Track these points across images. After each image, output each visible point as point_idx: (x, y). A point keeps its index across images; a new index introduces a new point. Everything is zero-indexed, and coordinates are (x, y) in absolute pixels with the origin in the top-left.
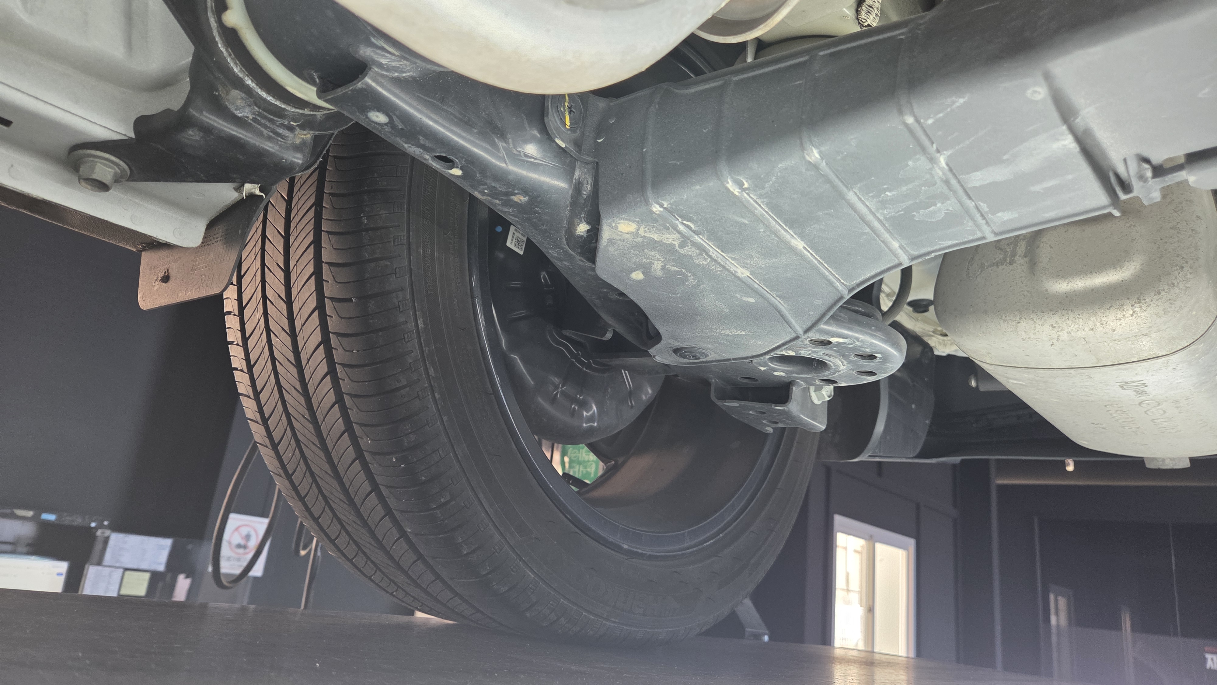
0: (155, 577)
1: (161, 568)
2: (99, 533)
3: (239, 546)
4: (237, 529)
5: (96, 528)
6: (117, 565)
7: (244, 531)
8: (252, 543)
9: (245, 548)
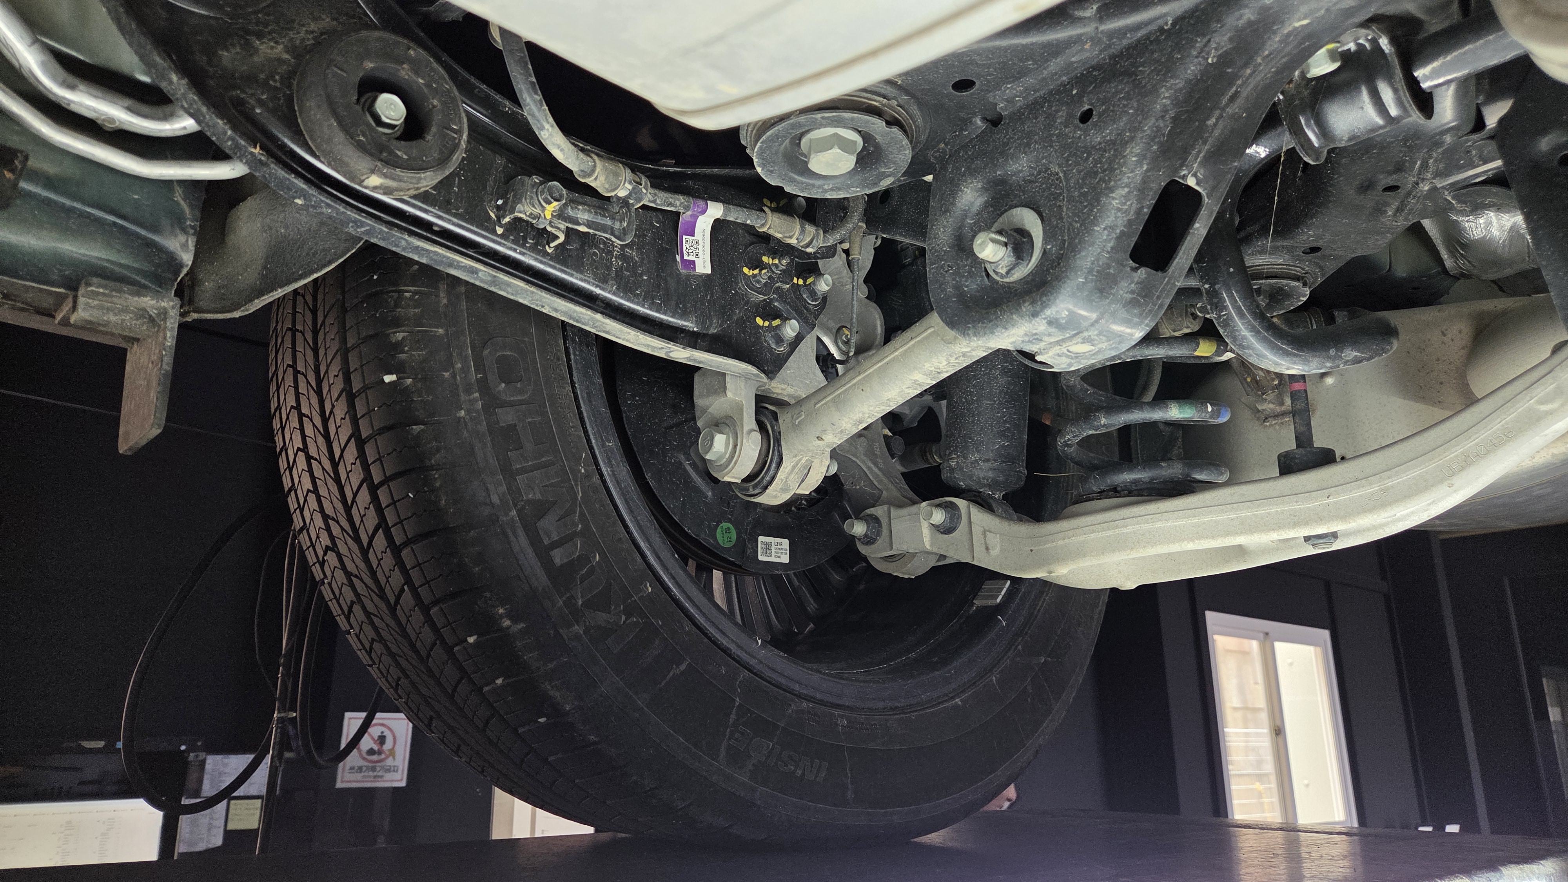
2: (192, 757)
3: (372, 752)
7: (376, 732)
8: (388, 745)
9: (380, 753)
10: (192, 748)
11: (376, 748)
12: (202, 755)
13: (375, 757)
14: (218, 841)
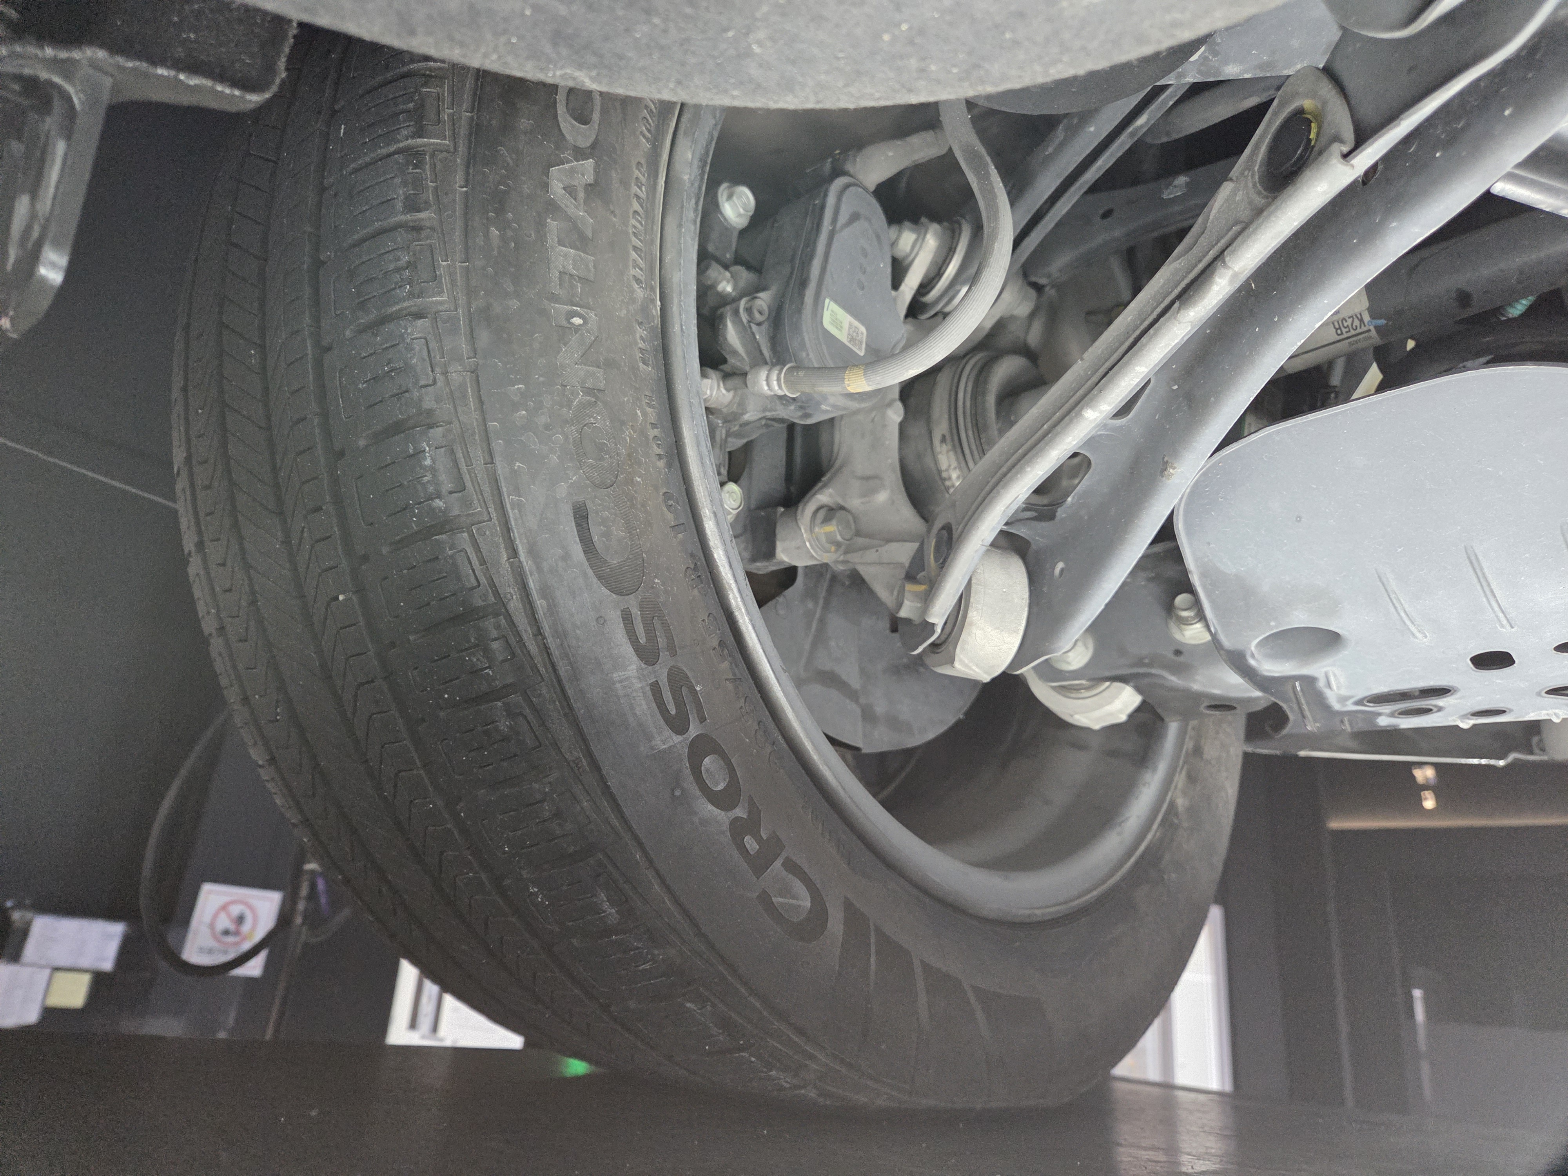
0: (99, 979)
1: (108, 966)
2: (16, 916)
3: (226, 932)
4: (224, 908)
5: (12, 908)
6: (43, 962)
7: (236, 910)
8: (246, 928)
9: (237, 933)
10: (19, 906)
11: (232, 927)
12: (29, 915)
13: (230, 939)
14: (31, 1016)
